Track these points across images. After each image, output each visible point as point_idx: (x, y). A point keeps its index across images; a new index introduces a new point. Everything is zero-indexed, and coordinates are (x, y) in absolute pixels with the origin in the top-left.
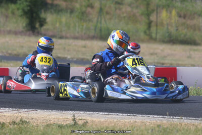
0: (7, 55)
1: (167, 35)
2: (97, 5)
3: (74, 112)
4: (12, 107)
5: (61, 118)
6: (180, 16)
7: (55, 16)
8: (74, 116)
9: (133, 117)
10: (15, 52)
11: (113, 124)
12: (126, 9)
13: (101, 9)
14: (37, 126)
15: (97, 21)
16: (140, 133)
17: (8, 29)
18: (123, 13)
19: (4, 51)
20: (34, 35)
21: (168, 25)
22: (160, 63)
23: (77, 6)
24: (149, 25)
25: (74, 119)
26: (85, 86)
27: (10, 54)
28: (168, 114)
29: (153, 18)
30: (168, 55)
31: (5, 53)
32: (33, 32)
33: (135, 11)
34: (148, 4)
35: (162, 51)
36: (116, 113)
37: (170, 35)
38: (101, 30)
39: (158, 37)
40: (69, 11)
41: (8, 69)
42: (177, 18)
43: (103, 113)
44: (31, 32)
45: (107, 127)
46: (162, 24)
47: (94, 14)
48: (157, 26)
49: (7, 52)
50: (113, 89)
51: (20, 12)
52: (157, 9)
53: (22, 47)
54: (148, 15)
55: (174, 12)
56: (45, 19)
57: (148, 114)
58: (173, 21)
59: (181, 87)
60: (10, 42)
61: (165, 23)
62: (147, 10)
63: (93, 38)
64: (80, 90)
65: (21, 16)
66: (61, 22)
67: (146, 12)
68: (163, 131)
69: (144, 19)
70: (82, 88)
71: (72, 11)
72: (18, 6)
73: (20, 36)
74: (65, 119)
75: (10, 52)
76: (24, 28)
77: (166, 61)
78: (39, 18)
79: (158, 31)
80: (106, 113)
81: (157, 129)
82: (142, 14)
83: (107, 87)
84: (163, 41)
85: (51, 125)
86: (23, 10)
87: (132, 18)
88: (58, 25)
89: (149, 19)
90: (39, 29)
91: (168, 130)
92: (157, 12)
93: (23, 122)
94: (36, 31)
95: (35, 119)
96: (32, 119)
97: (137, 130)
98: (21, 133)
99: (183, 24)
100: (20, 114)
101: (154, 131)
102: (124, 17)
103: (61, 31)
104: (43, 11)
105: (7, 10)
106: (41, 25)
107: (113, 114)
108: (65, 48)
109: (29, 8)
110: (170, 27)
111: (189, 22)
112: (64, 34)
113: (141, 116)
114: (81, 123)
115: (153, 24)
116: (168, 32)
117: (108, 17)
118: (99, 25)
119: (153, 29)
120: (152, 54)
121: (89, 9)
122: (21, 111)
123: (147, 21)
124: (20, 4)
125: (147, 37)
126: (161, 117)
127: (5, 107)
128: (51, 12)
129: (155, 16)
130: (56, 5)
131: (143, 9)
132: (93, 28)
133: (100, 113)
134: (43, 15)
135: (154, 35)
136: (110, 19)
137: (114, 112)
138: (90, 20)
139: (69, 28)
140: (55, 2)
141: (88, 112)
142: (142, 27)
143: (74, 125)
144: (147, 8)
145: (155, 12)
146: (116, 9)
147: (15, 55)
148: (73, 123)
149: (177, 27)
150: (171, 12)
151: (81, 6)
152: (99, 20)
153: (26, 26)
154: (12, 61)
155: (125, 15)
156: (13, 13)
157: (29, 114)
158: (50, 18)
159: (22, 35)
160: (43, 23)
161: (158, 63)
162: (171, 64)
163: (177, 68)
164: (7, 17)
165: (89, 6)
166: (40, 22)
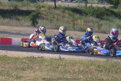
2: (56, 17)
5: (53, 56)
6: (84, 22)
7: (42, 20)
10: (28, 33)
12: (66, 19)
13: (57, 19)
17: (25, 25)
19: (24, 32)
22: (78, 38)
23: (49, 17)
24: (74, 24)
26: (52, 46)
29: (75, 22)
32: (34, 26)
33: (69, 20)
34: (74, 17)
35: (79, 34)
37: (81, 29)
38: (57, 26)
47: (55, 20)
48: (77, 25)
50: (63, 48)
51: (30, 19)
52: (77, 19)
53: (31, 31)
56: (38, 22)
59: (86, 47)
60: (26, 29)
61: (79, 24)
63: (54, 29)
64: (50, 48)
66: (43, 23)
69: (72, 23)
70: (51, 47)
71: (47, 19)
72: (29, 17)
73: (29, 27)
75: (26, 33)
77: (80, 37)
78: (36, 21)
82: (72, 21)
83: (60, 47)
84: (79, 31)
85: (51, 59)
86: (31, 18)
87: (68, 22)
95: (45, 56)
99: (85, 25)
102: (65, 22)
105: (25, 18)
106: (37, 24)
109: (33, 18)
111: (87, 24)
115: (75, 24)
116: (80, 27)
117: (60, 21)
118: (57, 24)
119: (75, 26)
120: (75, 35)
121: (53, 19)
122: (39, 54)
125: (73, 29)
128: (40, 19)
130: (42, 17)
131: (72, 19)
132: (55, 25)
134: (37, 20)
135: (76, 28)
138: (53, 23)
139: (46, 25)
140: (41, 16)
142: (71, 25)
144: (74, 19)
146: (62, 19)
149: (83, 26)
150: (81, 21)
153: (31, 24)
156: (27, 19)
158: (40, 21)
164: (25, 20)
165: (53, 18)
166: (36, 22)
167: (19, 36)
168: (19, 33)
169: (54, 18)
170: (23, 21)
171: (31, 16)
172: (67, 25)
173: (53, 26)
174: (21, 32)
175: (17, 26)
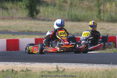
0: (18, 31)
1: (110, 17)
2: (69, 1)
3: (57, 64)
4: (21, 62)
5: (50, 67)
7: (45, 8)
8: (57, 66)
9: (91, 66)
10: (22, 30)
11: (80, 70)
12: (86, 3)
13: (71, 4)
14: (36, 72)
15: (69, 11)
16: (96, 75)
17: (18, 16)
18: (84, 5)
19: (16, 29)
20: (33, 19)
21: (110, 11)
22: (106, 34)
23: (58, 2)
24: (100, 12)
25: (57, 68)
27: (19, 31)
28: (111, 63)
29: (102, 8)
30: (111, 29)
31: (17, 31)
32: (33, 18)
33: (91, 4)
35: (108, 27)
36: (82, 63)
37: (112, 18)
38: (71, 16)
39: (105, 19)
40: (53, 5)
41: (18, 40)
42: (116, 8)
43: (74, 64)
44: (31, 18)
45: (76, 72)
46: (107, 11)
47: (67, 6)
48: (104, 12)
49: (17, 30)
51: (25, 6)
52: (104, 3)
53: (26, 26)
54: (99, 6)
55: (114, 4)
56: (39, 10)
57: (100, 64)
58: (113, 9)
60: (19, 24)
61: (109, 10)
62: (98, 3)
63: (67, 20)
65: (25, 8)
66: (48, 12)
67: (98, 4)
68: (109, 73)
69: (96, 9)
71: (55, 5)
72: (23, 3)
73: (25, 20)
74: (52, 68)
75: (19, 30)
76: (27, 15)
77: (110, 33)
78: (36, 9)
79: (105, 15)
80: (76, 64)
81: (106, 72)
82: (95, 6)
84: (108, 21)
85: (44, 71)
87: (90, 8)
88: (46, 13)
89: (99, 8)
90: (36, 16)
91: (112, 73)
92: (104, 4)
93: (28, 70)
94: (34, 17)
95: (35, 68)
96: (33, 68)
97: (94, 73)
98: (27, 77)
100: (26, 66)
101: (104, 73)
102: (85, 8)
103: (49, 17)
104: (38, 5)
105: (17, 5)
106: (37, 14)
107: (80, 64)
108: (51, 27)
109: (29, 4)
110: (111, 13)
112: (50, 18)
113: (96, 65)
114: (61, 70)
115: (101, 11)
116: (111, 16)
118: (70, 13)
119: (102, 14)
120: (101, 29)
121: (64, 4)
122: (26, 64)
123: (98, 10)
124: (24, 2)
125: (98, 19)
126: (108, 65)
127: (17, 62)
128: (43, 6)
129: (103, 7)
130: (46, 2)
131: (95, 3)
132: (67, 14)
133: (72, 64)
134: (38, 8)
135: (102, 18)
136: (77, 9)
137: (80, 63)
138: (65, 10)
139: (53, 15)
141: (65, 64)
142: (95, 13)
143: (57, 71)
144: (98, 2)
145: (103, 5)
146: (80, 3)
147: (23, 31)
148: (57, 70)
149: (116, 13)
150: (112, 4)
151: (60, 2)
152: (71, 9)
153: (28, 15)
154: (21, 35)
155: (85, 6)
156: (20, 7)
157: (31, 65)
158: (42, 9)
159: (26, 20)
160: (38, 12)
161: (105, 34)
162: (113, 34)
163: (116, 36)
164: (17, 9)
165: (64, 2)
166: (36, 12)
167: (6, 35)
168: (7, 31)
169: (66, 3)
170: (14, 11)
171: (27, 1)
172: (88, 13)
173: (64, 15)
174: (10, 30)
175: (3, 19)
